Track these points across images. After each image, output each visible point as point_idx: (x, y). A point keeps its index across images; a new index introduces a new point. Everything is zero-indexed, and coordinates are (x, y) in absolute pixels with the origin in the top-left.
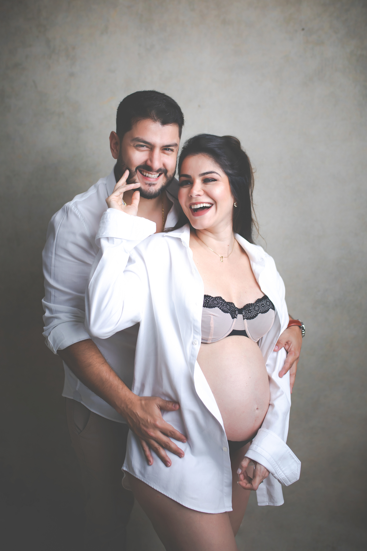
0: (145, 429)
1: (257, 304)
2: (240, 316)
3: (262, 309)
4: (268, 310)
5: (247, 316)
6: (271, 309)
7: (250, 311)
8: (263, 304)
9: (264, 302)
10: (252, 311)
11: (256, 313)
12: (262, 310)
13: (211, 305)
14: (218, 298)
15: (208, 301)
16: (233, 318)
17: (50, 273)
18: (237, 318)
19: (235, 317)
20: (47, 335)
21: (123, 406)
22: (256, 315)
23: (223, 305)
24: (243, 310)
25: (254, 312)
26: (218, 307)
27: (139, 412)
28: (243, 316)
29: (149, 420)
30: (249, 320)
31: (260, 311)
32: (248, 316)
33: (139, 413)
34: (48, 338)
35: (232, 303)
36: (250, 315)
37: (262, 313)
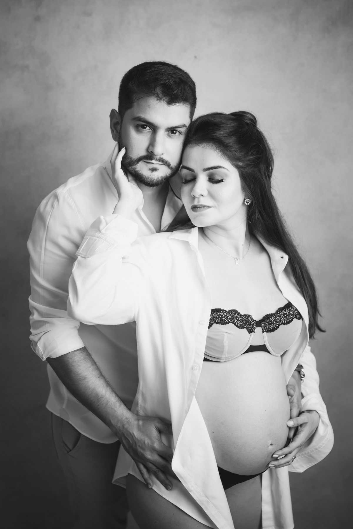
1: (278, 314)
2: (258, 330)
3: (284, 319)
4: (292, 320)
5: (266, 328)
6: (295, 320)
7: (270, 323)
8: (286, 314)
9: (286, 311)
10: (272, 323)
11: (277, 325)
12: (285, 321)
13: (224, 321)
14: (232, 312)
15: (220, 316)
16: (249, 333)
17: (38, 271)
18: (254, 332)
19: (253, 332)
20: (36, 339)
22: (278, 327)
23: (238, 320)
24: (262, 322)
25: (275, 323)
26: (233, 323)
27: (137, 433)
28: (262, 329)
30: (269, 333)
31: (282, 322)
32: (268, 329)
34: (37, 343)
35: (248, 316)
36: (270, 327)
37: (284, 324)
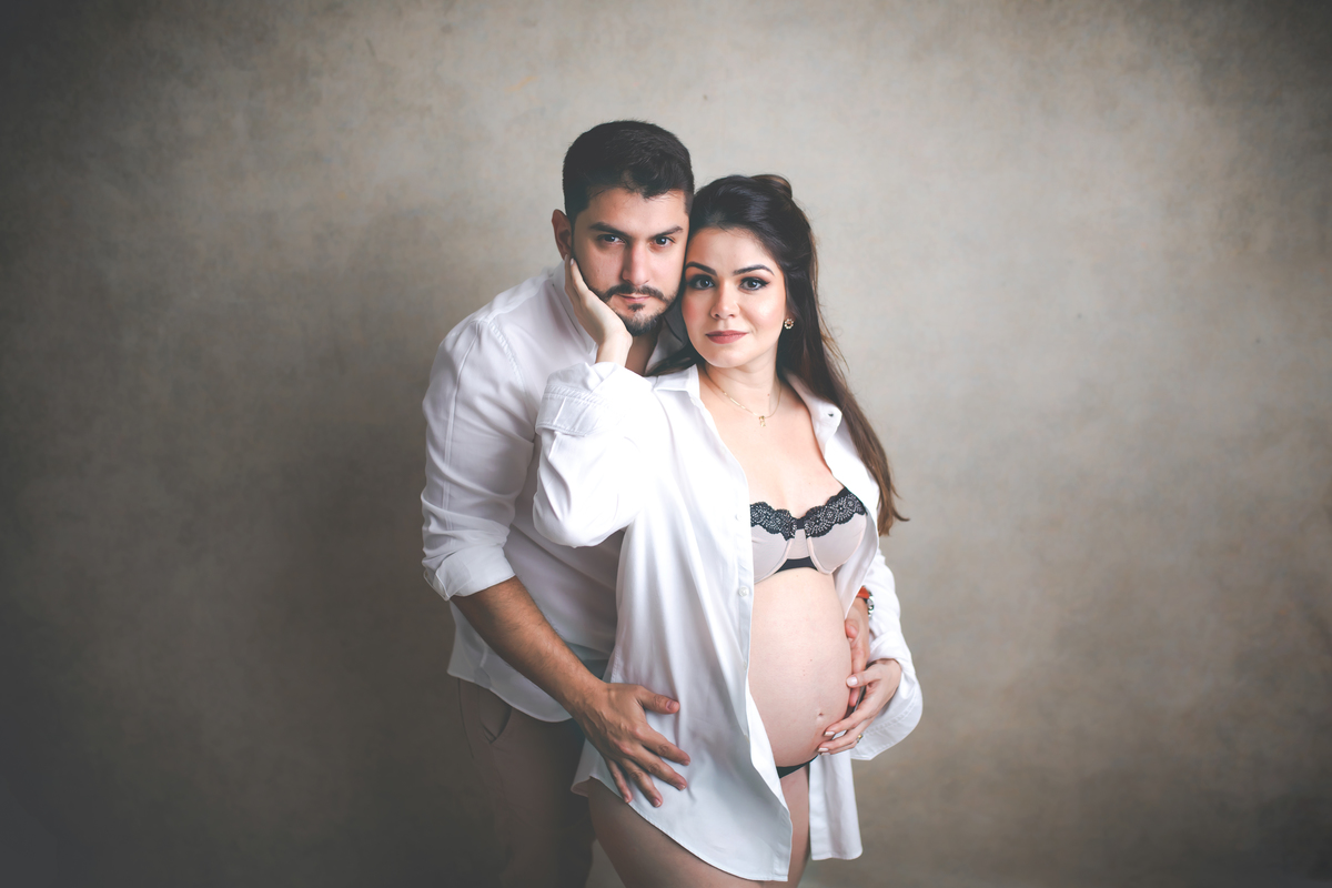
0: (615, 740)
1: (830, 506)
2: (800, 533)
3: (839, 515)
4: (852, 516)
5: (812, 531)
6: (856, 515)
7: (817, 521)
8: (842, 506)
9: (843, 502)
10: (821, 522)
11: (829, 524)
12: (840, 518)
14: (759, 507)
16: (786, 540)
17: (441, 452)
19: (792, 537)
20: (433, 566)
21: (577, 700)
22: (830, 528)
23: (769, 520)
24: (806, 520)
25: (825, 522)
26: (760, 524)
27: (606, 712)
28: (806, 532)
29: (622, 726)
30: (816, 538)
31: (837, 520)
32: (815, 531)
33: (604, 714)
34: (434, 572)
35: (785, 511)
36: (818, 528)
37: (840, 523)
